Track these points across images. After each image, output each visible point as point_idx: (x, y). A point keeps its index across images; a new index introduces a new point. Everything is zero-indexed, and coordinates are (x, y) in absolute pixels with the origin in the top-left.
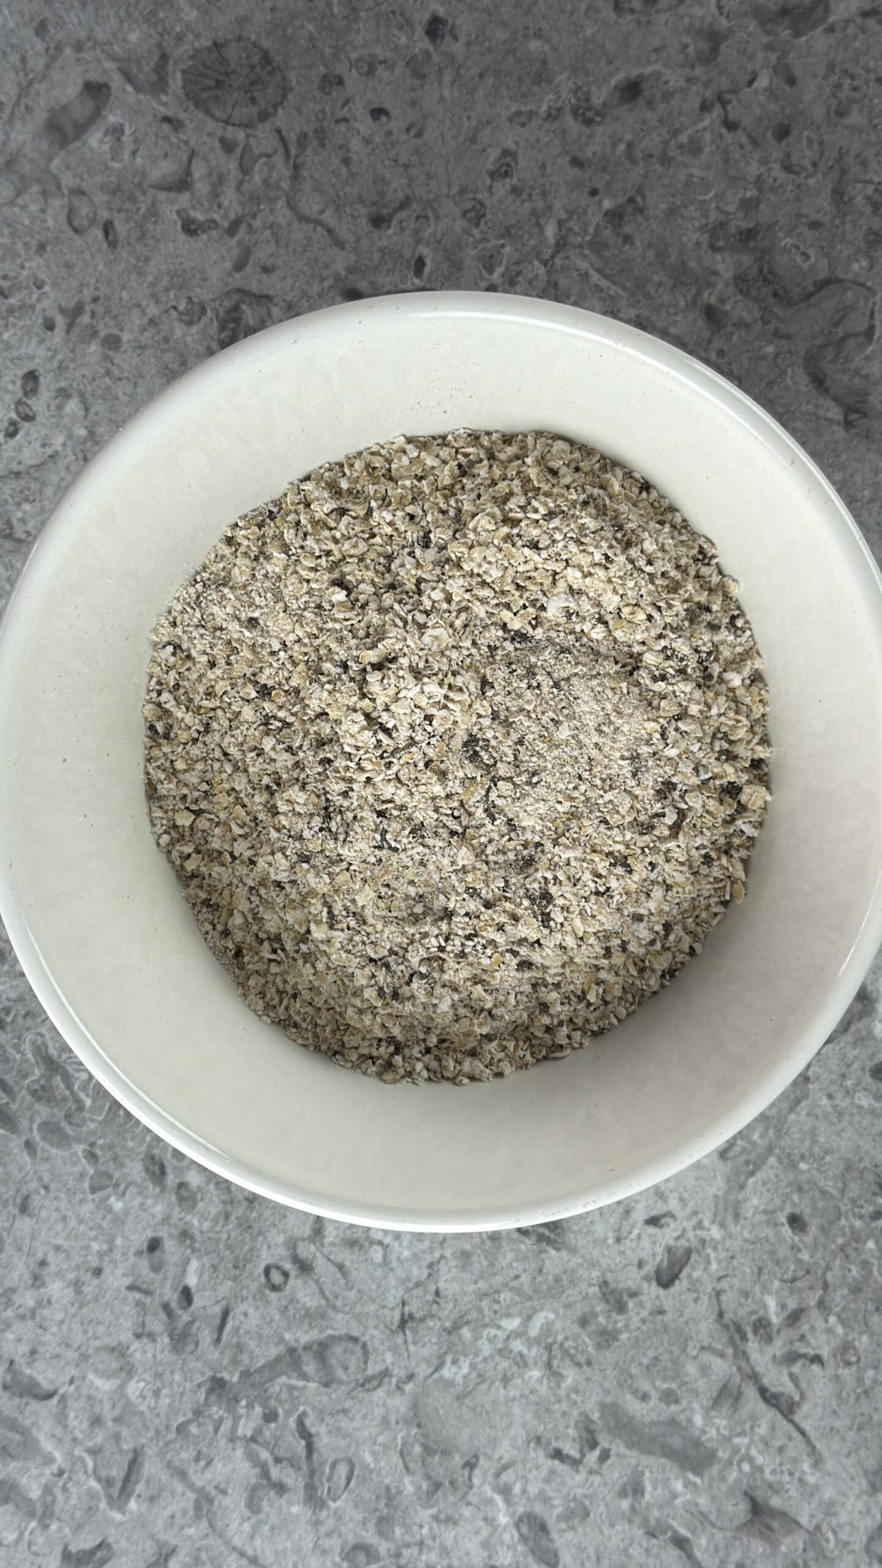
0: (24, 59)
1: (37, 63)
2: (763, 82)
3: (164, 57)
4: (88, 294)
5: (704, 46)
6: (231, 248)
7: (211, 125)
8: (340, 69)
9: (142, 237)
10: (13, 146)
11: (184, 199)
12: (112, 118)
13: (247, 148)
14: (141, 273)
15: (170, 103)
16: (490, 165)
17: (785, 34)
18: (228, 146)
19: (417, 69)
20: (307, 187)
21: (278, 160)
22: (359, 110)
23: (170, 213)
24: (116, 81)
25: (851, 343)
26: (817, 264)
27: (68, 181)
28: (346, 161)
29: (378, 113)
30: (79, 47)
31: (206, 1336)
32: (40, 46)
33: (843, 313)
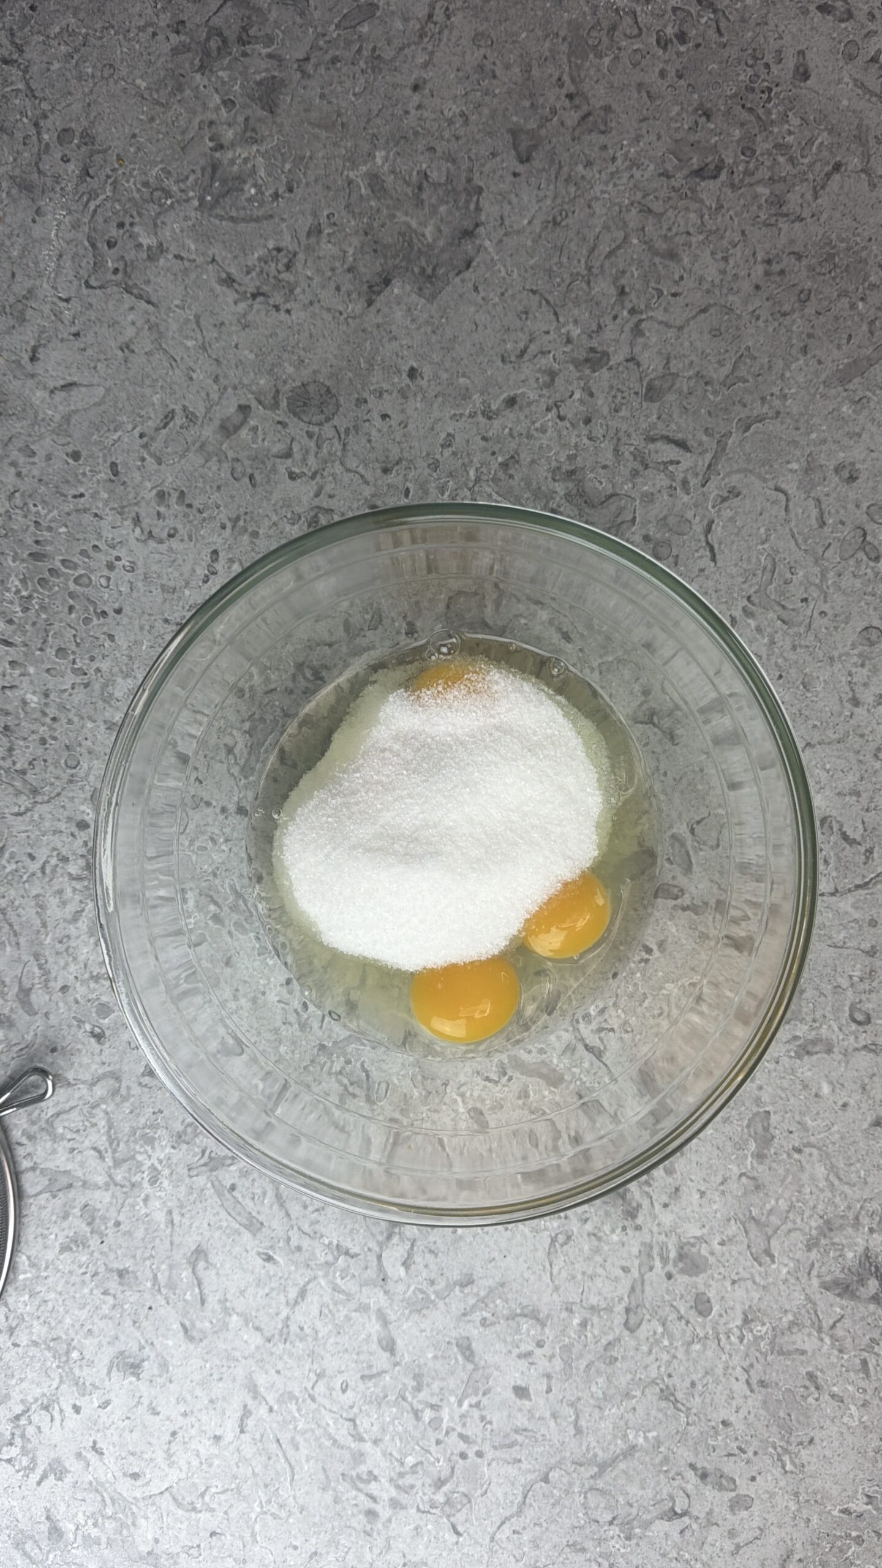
0: (208, 395)
1: (215, 396)
2: (577, 396)
3: (277, 392)
4: (242, 510)
5: (547, 379)
6: (313, 486)
7: (302, 424)
8: (365, 395)
9: (268, 482)
10: (203, 438)
11: (289, 461)
12: (252, 423)
13: (320, 435)
14: (269, 500)
15: (281, 414)
16: (441, 441)
17: (587, 372)
18: (310, 435)
19: (403, 394)
20: (350, 454)
21: (336, 441)
22: (375, 415)
23: (282, 469)
24: (254, 404)
25: (624, 526)
26: (606, 487)
27: (231, 454)
28: (369, 441)
29: (385, 416)
30: (235, 388)
31: (316, 1025)
32: (216, 387)
33: (620, 511)
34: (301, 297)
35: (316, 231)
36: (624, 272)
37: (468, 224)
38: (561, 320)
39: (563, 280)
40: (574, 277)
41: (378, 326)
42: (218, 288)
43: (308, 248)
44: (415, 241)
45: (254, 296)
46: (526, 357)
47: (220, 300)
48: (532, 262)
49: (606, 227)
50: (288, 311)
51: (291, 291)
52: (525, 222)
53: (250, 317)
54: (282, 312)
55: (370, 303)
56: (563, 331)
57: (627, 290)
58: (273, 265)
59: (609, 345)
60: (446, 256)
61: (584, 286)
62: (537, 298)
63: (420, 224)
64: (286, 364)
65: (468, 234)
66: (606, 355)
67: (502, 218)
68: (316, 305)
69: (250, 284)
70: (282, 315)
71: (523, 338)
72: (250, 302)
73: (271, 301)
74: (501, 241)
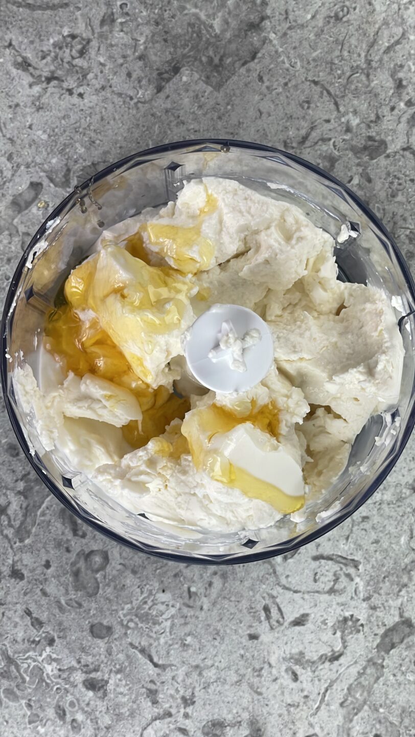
34: (94, 81)
35: (108, 20)
36: (402, 66)
37: (253, 17)
38: (342, 109)
39: (343, 73)
40: (354, 70)
41: (167, 111)
42: (14, 72)
43: (102, 36)
44: (204, 32)
45: (49, 80)
46: (308, 144)
47: (15, 83)
48: (314, 54)
49: (386, 23)
50: (81, 95)
51: (85, 76)
52: (309, 17)
53: (43, 101)
54: (75, 96)
55: (159, 89)
56: (343, 120)
57: (404, 83)
58: (68, 51)
59: (387, 135)
60: (233, 46)
61: (364, 78)
62: (318, 89)
63: (208, 16)
64: (77, 145)
65: (255, 27)
66: (383, 143)
67: (287, 12)
68: (108, 90)
69: (45, 68)
70: (75, 99)
71: (305, 125)
72: (44, 85)
73: (65, 85)
74: (285, 34)
